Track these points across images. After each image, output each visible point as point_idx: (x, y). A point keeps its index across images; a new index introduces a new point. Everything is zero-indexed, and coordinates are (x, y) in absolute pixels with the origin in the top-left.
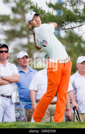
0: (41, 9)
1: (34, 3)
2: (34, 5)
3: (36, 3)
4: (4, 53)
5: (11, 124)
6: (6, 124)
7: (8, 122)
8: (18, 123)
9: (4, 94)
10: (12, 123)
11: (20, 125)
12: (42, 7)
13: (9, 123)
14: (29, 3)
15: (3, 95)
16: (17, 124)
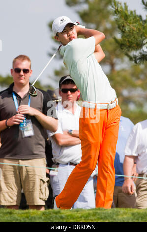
0: (134, 13)
1: (121, 4)
2: (122, 8)
3: (125, 4)
4: (69, 92)
5: (87, 212)
6: (79, 212)
7: (83, 209)
8: (99, 209)
9: (74, 160)
10: (89, 210)
11: (103, 213)
12: (135, 11)
13: (85, 210)
14: (113, 4)
15: (72, 162)
16: (99, 211)
